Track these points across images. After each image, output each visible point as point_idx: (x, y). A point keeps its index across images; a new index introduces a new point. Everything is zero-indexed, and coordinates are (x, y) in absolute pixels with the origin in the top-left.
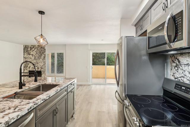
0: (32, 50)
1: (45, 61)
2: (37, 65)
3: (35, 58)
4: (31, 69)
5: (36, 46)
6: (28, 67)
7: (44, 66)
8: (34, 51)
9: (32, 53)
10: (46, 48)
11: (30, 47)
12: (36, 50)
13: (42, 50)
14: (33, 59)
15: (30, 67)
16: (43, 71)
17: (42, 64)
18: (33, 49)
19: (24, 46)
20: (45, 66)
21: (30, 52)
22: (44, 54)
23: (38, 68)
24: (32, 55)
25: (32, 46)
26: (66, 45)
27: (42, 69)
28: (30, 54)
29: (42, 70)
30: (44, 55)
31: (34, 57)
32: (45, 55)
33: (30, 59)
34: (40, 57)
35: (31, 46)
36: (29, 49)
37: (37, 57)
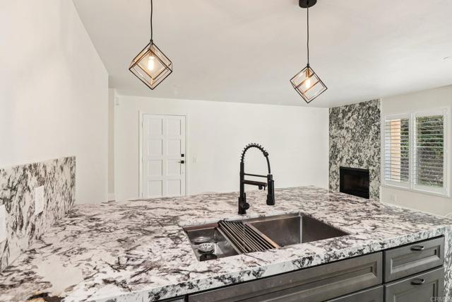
0: (347, 117)
1: (378, 145)
2: (358, 154)
3: (353, 136)
4: (344, 164)
5: (356, 106)
6: (338, 159)
7: (376, 158)
8: (351, 119)
9: (346, 125)
10: (381, 108)
11: (343, 110)
12: (355, 116)
13: (370, 115)
14: (349, 139)
15: (342, 157)
16: (373, 170)
17: (370, 153)
18: (350, 114)
19: (331, 110)
20: (379, 158)
21: (343, 123)
22: (377, 124)
23: (361, 163)
24: (347, 128)
25: (346, 106)
27: (370, 164)
28: (342, 128)
29: (371, 168)
30: (376, 128)
31: (350, 135)
32: (379, 127)
33: (342, 139)
34: (365, 134)
35: (344, 108)
36: (340, 116)
37: (358, 134)
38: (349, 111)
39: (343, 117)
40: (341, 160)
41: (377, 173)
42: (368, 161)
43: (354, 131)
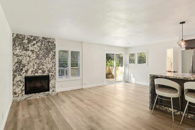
0: (32, 44)
1: (54, 61)
2: (41, 67)
3: (37, 56)
4: (29, 74)
5: (40, 38)
6: (24, 71)
7: (53, 68)
8: (36, 46)
9: (30, 48)
10: (56, 43)
11: (28, 39)
12: (39, 44)
13: (49, 46)
14: (34, 58)
15: (28, 70)
16: (52, 75)
17: (49, 66)
18: (34, 42)
19: (15, 35)
20: (55, 68)
21: (28, 47)
22: (54, 51)
23: (44, 72)
24: (31, 51)
25: (32, 37)
26: (82, 42)
27: (50, 72)
28: (27, 50)
29: (50, 74)
30: (53, 53)
31: (35, 55)
32: (55, 52)
33: (27, 57)
34: (47, 56)
35: (29, 37)
36: (26, 41)
37: (41, 55)
38: (34, 40)
39: (29, 43)
40: (26, 72)
41: (54, 76)
42: (49, 71)
43: (38, 53)
